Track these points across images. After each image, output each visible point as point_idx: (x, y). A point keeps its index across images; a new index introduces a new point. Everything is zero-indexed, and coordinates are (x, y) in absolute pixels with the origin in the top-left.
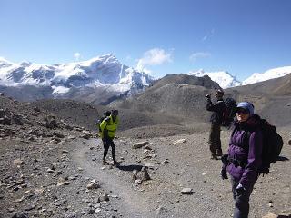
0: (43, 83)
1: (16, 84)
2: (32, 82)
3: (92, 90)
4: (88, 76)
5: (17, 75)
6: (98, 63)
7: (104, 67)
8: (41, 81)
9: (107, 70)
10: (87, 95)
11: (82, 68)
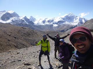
0: (50, 24)
1: (44, 24)
2: (48, 23)
3: (65, 25)
4: (63, 21)
5: (44, 22)
6: (67, 16)
7: (69, 17)
8: (50, 23)
9: (70, 18)
10: (63, 27)
11: (62, 18)
